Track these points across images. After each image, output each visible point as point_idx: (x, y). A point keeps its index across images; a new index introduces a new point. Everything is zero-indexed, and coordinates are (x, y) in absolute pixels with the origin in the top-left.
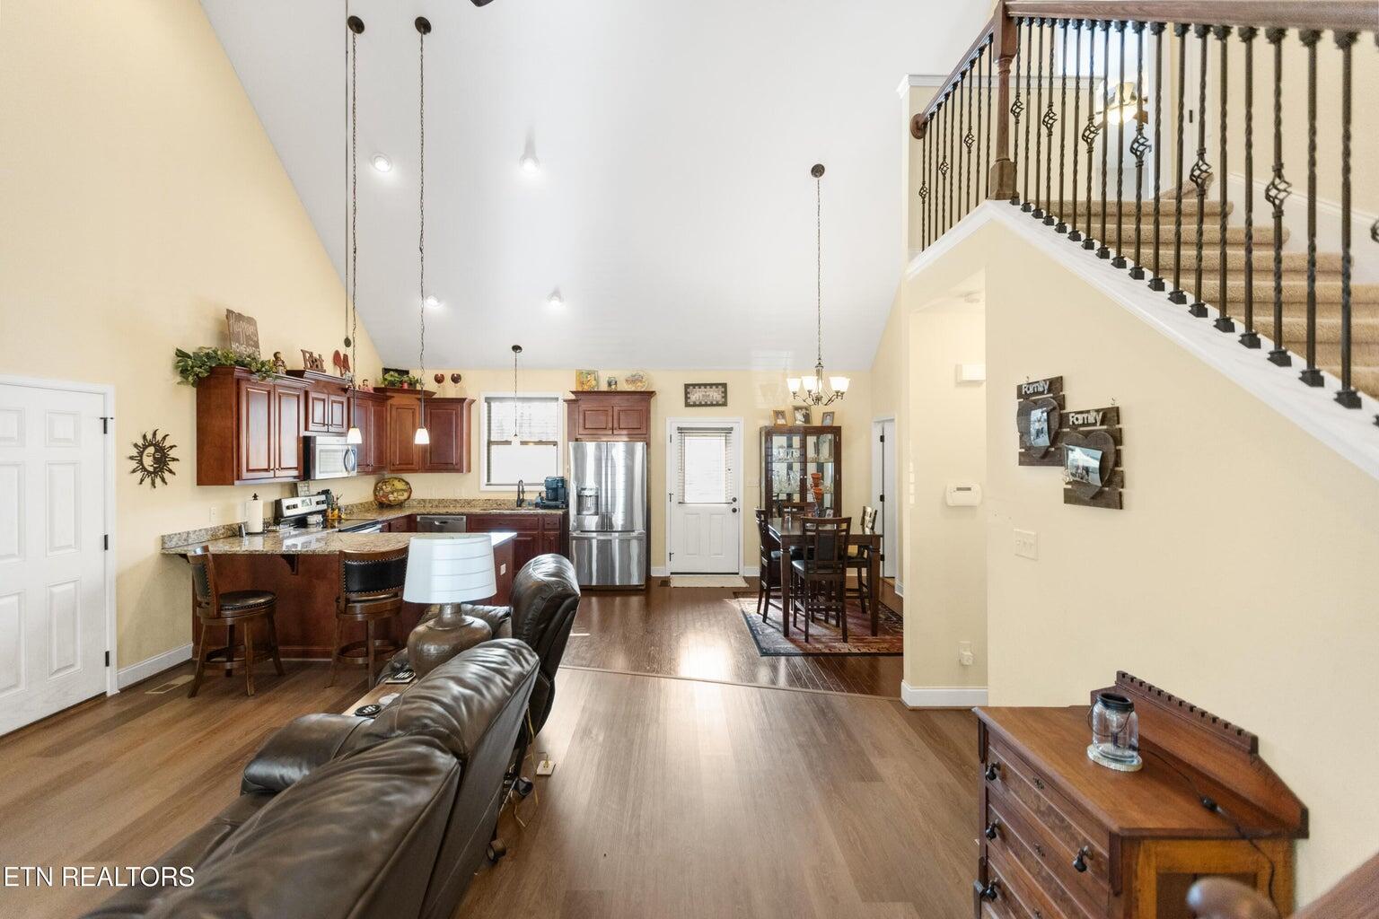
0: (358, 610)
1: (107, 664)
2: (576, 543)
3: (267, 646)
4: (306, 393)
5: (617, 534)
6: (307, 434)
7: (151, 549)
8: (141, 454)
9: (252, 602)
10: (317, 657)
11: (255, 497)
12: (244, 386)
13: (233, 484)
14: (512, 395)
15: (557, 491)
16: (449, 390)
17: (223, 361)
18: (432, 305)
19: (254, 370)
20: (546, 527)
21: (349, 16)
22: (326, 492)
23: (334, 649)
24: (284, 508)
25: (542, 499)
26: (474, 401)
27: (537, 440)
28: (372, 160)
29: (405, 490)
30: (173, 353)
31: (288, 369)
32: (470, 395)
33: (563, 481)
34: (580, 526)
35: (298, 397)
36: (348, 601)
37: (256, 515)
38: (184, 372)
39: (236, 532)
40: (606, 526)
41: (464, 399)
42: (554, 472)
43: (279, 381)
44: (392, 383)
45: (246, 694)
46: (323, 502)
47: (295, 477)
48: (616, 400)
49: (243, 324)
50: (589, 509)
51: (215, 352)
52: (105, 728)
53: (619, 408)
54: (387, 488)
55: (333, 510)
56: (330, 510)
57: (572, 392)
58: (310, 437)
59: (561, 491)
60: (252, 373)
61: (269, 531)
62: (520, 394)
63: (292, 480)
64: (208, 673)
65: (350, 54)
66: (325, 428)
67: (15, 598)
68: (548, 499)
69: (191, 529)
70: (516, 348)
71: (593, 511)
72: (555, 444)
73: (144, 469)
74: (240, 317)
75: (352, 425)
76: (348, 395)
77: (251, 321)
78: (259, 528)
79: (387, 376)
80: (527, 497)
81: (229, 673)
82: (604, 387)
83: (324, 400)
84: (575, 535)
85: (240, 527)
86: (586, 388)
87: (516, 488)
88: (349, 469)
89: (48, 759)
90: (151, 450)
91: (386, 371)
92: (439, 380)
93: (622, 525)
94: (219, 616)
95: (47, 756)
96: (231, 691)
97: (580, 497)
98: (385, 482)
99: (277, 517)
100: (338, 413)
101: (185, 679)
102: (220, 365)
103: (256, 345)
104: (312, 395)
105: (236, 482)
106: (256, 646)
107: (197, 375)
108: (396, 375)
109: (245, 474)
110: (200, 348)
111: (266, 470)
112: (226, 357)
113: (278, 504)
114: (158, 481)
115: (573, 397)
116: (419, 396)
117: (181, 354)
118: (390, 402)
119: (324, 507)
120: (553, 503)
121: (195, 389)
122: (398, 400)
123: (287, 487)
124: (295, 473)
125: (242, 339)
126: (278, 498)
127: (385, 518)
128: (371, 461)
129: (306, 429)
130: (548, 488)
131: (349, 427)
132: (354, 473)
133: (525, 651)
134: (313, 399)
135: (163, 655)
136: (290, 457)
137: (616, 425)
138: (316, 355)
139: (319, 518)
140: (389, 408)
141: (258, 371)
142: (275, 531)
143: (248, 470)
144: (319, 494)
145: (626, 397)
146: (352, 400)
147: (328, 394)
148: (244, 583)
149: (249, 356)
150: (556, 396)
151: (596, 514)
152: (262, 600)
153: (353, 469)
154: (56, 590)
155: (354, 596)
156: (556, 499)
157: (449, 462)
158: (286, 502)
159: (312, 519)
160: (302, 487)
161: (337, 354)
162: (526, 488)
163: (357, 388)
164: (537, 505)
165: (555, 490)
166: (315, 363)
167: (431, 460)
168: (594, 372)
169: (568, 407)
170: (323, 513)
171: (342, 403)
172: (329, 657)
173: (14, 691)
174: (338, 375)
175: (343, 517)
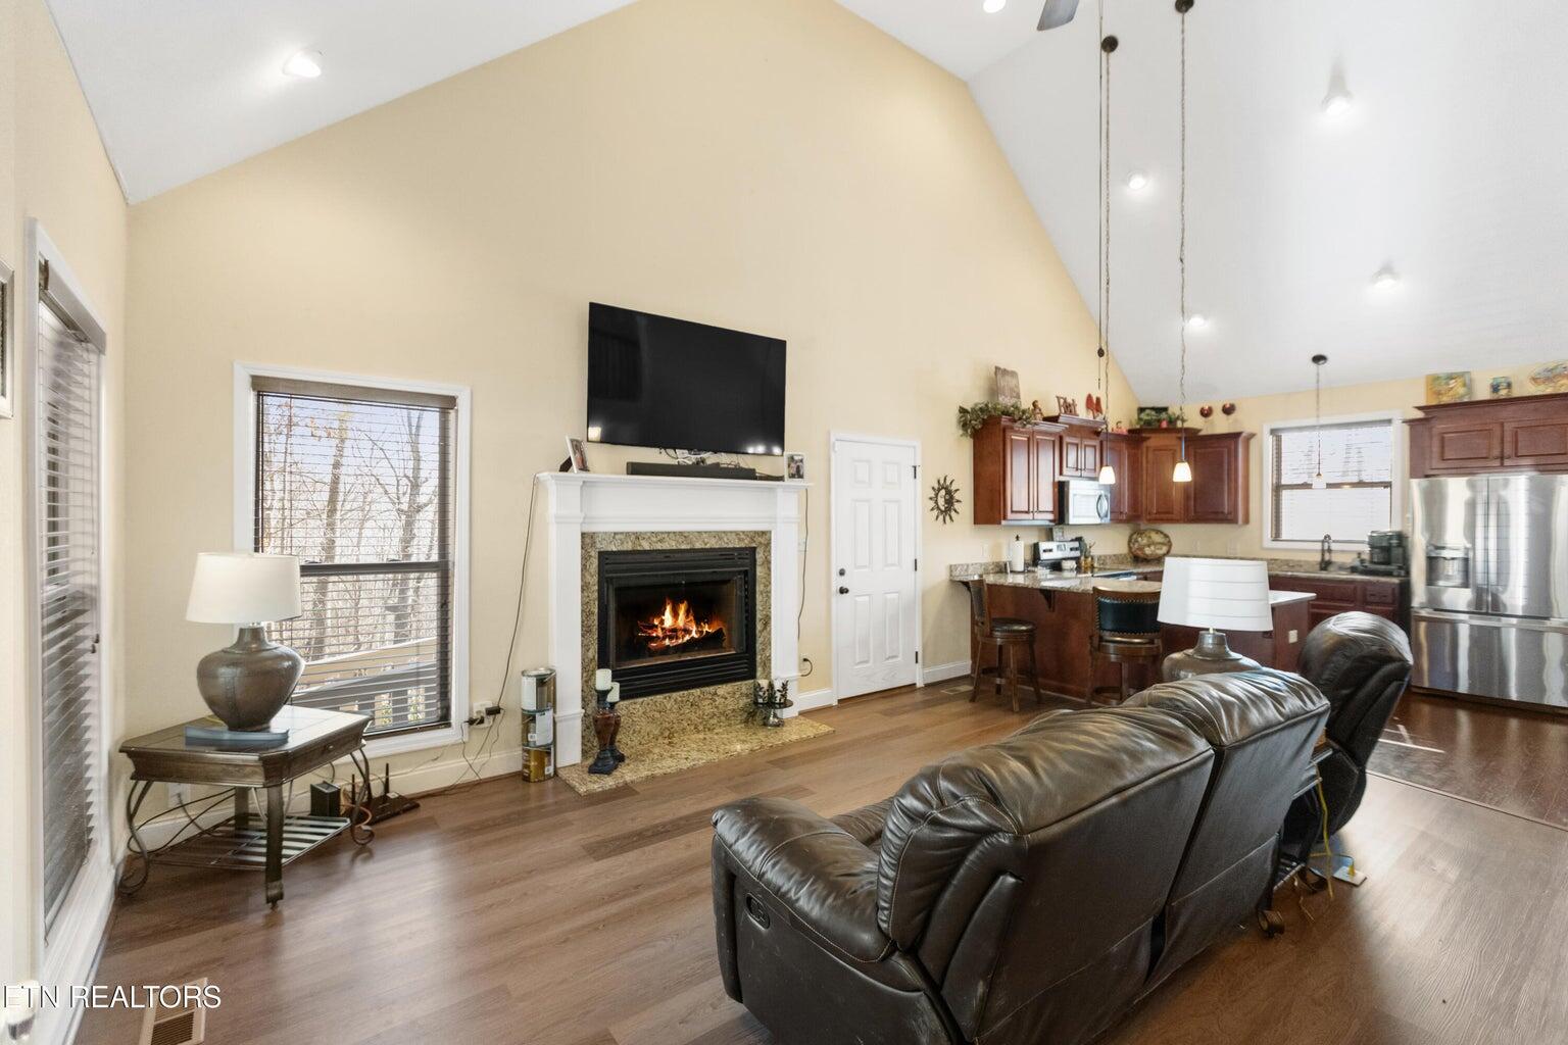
0: (1112, 651)
1: (917, 662)
2: (1427, 628)
3: (1029, 673)
4: (1061, 438)
5: (1514, 621)
6: (1062, 479)
7: (943, 576)
8: (937, 495)
9: (1016, 628)
10: (1072, 695)
11: (1017, 538)
12: (1008, 433)
13: (1000, 523)
14: (1311, 422)
15: (1390, 552)
16: (1220, 425)
17: (993, 413)
18: (1197, 325)
19: (1016, 418)
20: (1369, 599)
21: (1103, 37)
22: (1079, 539)
23: (1087, 690)
24: (1041, 551)
25: (1362, 561)
26: (1252, 435)
27: (1356, 480)
28: (1126, 181)
29: (1163, 544)
30: (956, 411)
31: (1045, 416)
32: (1247, 429)
33: (1401, 538)
34: (1434, 602)
35: (1054, 442)
36: (1101, 639)
37: (1018, 556)
38: (964, 425)
39: (1002, 569)
40: (1488, 604)
41: (1238, 435)
42: (1386, 527)
43: (1036, 428)
44: (1148, 423)
45: (1011, 710)
46: (1077, 549)
47: (1051, 521)
48: (1507, 412)
49: (1008, 378)
50: (1448, 578)
51: (986, 405)
52: (915, 708)
53: (1513, 425)
54: (1143, 541)
55: (1086, 557)
56: (1083, 558)
57: (1419, 408)
58: (1064, 482)
59: (1397, 552)
60: (1015, 421)
61: (1029, 571)
62: (1324, 421)
63: (1047, 523)
64: (983, 687)
65: (1104, 76)
66: (1078, 473)
67: (867, 598)
68: (1372, 562)
69: (969, 562)
70: (1318, 359)
71: (1458, 580)
72: (1387, 485)
73: (938, 508)
74: (1005, 372)
75: (1105, 463)
76: (1100, 438)
77: (1013, 374)
78: (1020, 567)
79: (1144, 416)
80: (1336, 558)
81: (999, 688)
82: (1483, 393)
83: (1077, 445)
84: (1424, 613)
85: (1006, 565)
86: (1445, 400)
87: (1318, 546)
88: (1102, 515)
89: (887, 718)
90: (943, 492)
91: (1141, 410)
92: (1206, 413)
93: (1523, 607)
94: (991, 635)
95: (886, 715)
96: (1000, 705)
97: (1433, 563)
98: (1140, 533)
99: (1035, 559)
100: (1090, 457)
101: (966, 688)
102: (990, 417)
103: (1018, 397)
104: (1067, 440)
105: (1003, 522)
106: (1020, 671)
107: (973, 427)
108: (1153, 413)
109: (1010, 515)
110: (976, 405)
111: (1027, 512)
112: (995, 409)
113: (1036, 547)
114: (948, 518)
115: (1420, 415)
116: (1179, 435)
117: (963, 411)
118: (1145, 444)
119: (1077, 554)
120: (1383, 567)
121: (972, 440)
122: (1155, 441)
123: (1044, 532)
124: (1051, 517)
125: (1007, 392)
126: (1036, 541)
127: (1140, 570)
128: (1126, 509)
129: (1061, 473)
130: (1373, 547)
131: (1101, 466)
132: (1107, 520)
133: (1309, 691)
134: (1067, 444)
135: (951, 665)
136: (1047, 502)
137: (1508, 450)
138: (1069, 401)
139: (1073, 564)
140: (1145, 450)
141: (1020, 419)
142: (1034, 572)
143: (1012, 512)
144: (1072, 540)
145: (1531, 406)
146: (1105, 443)
147: (1082, 438)
148: (1010, 611)
149: (1013, 406)
150: (1386, 418)
151: (1465, 585)
152: (1024, 628)
153: (1106, 516)
154: (889, 596)
155: (1107, 635)
156: (1388, 563)
157: (1220, 510)
158: (1043, 546)
159: (1067, 565)
160: (1057, 533)
161: (1089, 398)
162: (1334, 546)
163: (1110, 431)
164: (1353, 570)
165: (1387, 550)
166: (1069, 408)
167: (1195, 510)
168: (1461, 375)
169: (1411, 429)
170: (1077, 559)
171: (1095, 447)
172: (1083, 698)
173: (865, 665)
174: (1091, 418)
175: (1096, 565)
